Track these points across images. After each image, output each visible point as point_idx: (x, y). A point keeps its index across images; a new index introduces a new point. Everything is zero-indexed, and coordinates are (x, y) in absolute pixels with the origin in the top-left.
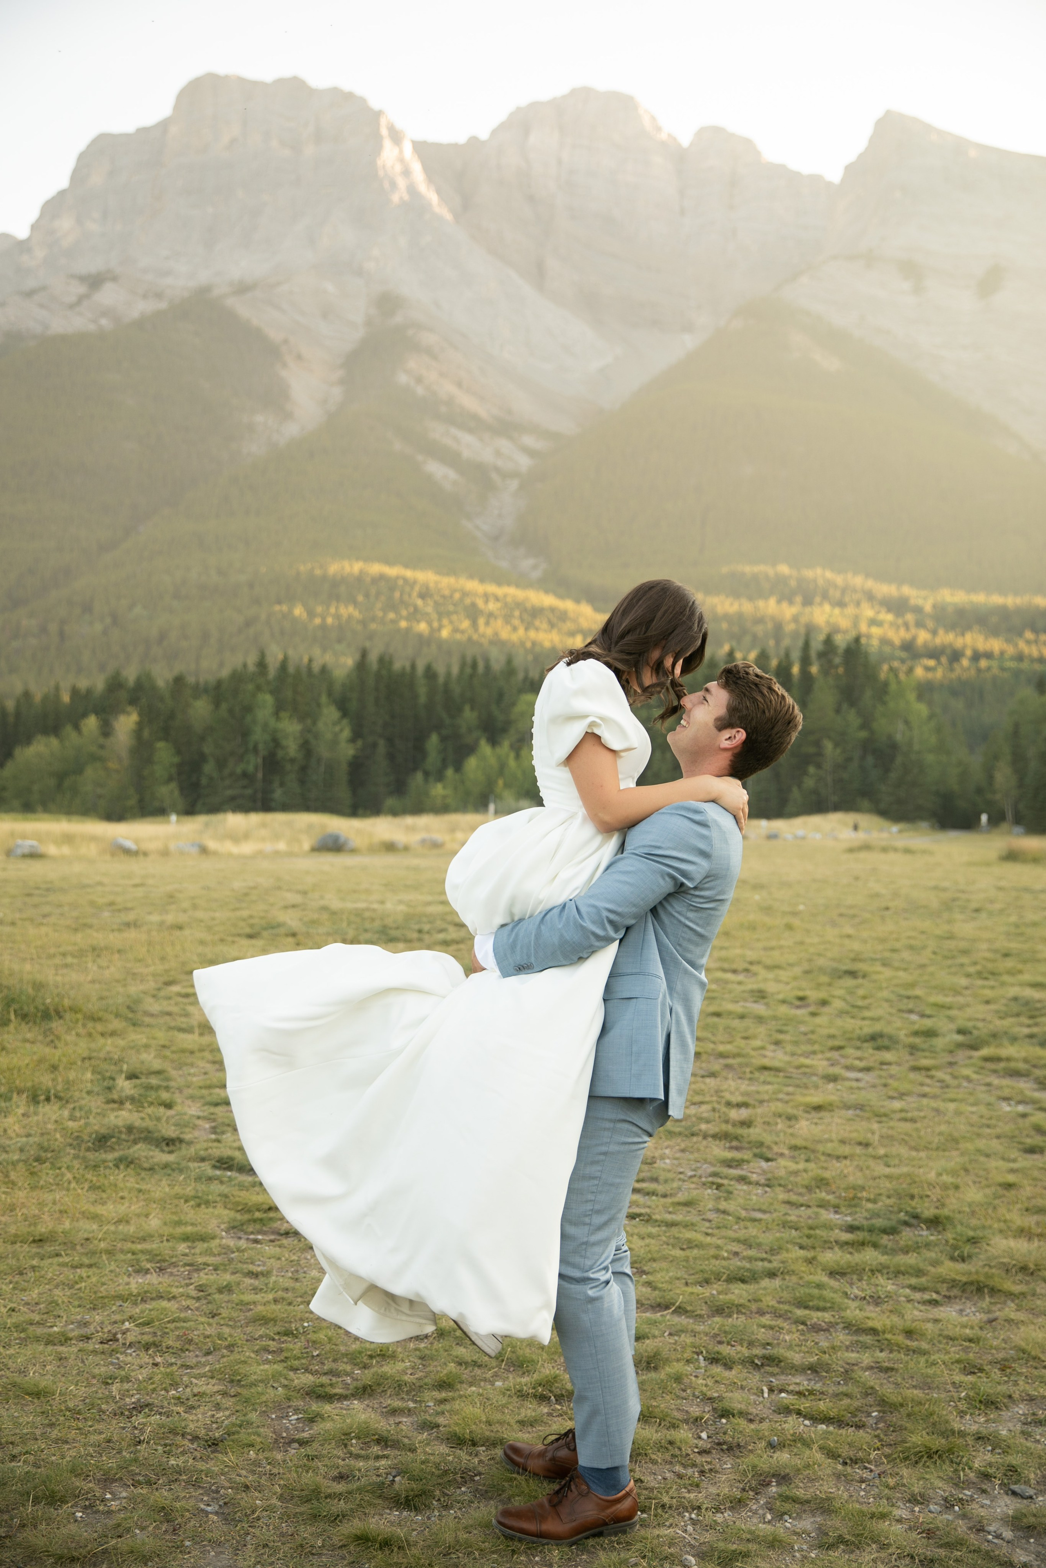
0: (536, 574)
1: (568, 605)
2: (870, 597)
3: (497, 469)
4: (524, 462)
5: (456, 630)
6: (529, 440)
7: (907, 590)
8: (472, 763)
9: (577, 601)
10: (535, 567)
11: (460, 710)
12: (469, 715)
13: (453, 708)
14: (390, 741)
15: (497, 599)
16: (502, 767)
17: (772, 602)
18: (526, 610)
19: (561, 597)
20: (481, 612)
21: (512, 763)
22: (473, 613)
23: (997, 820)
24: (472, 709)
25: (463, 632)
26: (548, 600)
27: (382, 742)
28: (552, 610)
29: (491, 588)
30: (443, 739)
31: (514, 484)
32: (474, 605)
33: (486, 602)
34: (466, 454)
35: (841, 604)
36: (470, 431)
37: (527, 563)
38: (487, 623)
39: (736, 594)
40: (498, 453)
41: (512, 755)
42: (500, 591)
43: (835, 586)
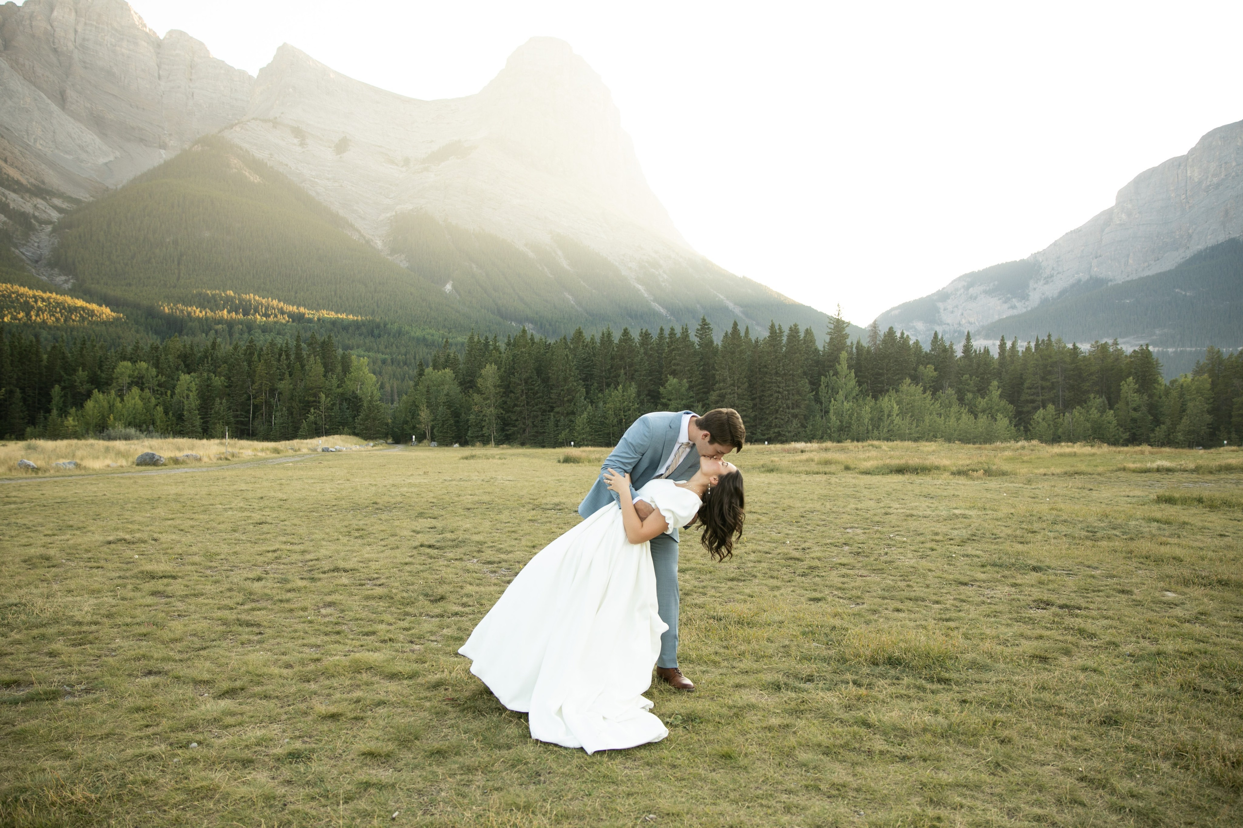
0: (68, 286)
1: (94, 306)
2: (282, 312)
3: (35, 217)
4: (55, 215)
5: (14, 318)
6: (57, 202)
7: (302, 310)
8: (90, 404)
9: (101, 306)
10: (66, 281)
11: (75, 370)
12: (81, 374)
13: (70, 369)
14: (23, 389)
15: (43, 300)
16: (111, 407)
17: (225, 312)
18: (64, 308)
19: (87, 302)
20: (33, 307)
21: (119, 405)
22: (27, 308)
23: (421, 438)
24: (83, 371)
25: (19, 320)
26: (80, 303)
27: (18, 390)
28: (83, 309)
29: (39, 293)
30: (63, 388)
31: (49, 228)
32: (27, 303)
33: (36, 302)
34: (12, 206)
35: (266, 315)
36: (14, 191)
37: (60, 279)
38: (37, 315)
39: (202, 307)
40: (35, 207)
41: (118, 399)
42: (46, 295)
43: (262, 304)
